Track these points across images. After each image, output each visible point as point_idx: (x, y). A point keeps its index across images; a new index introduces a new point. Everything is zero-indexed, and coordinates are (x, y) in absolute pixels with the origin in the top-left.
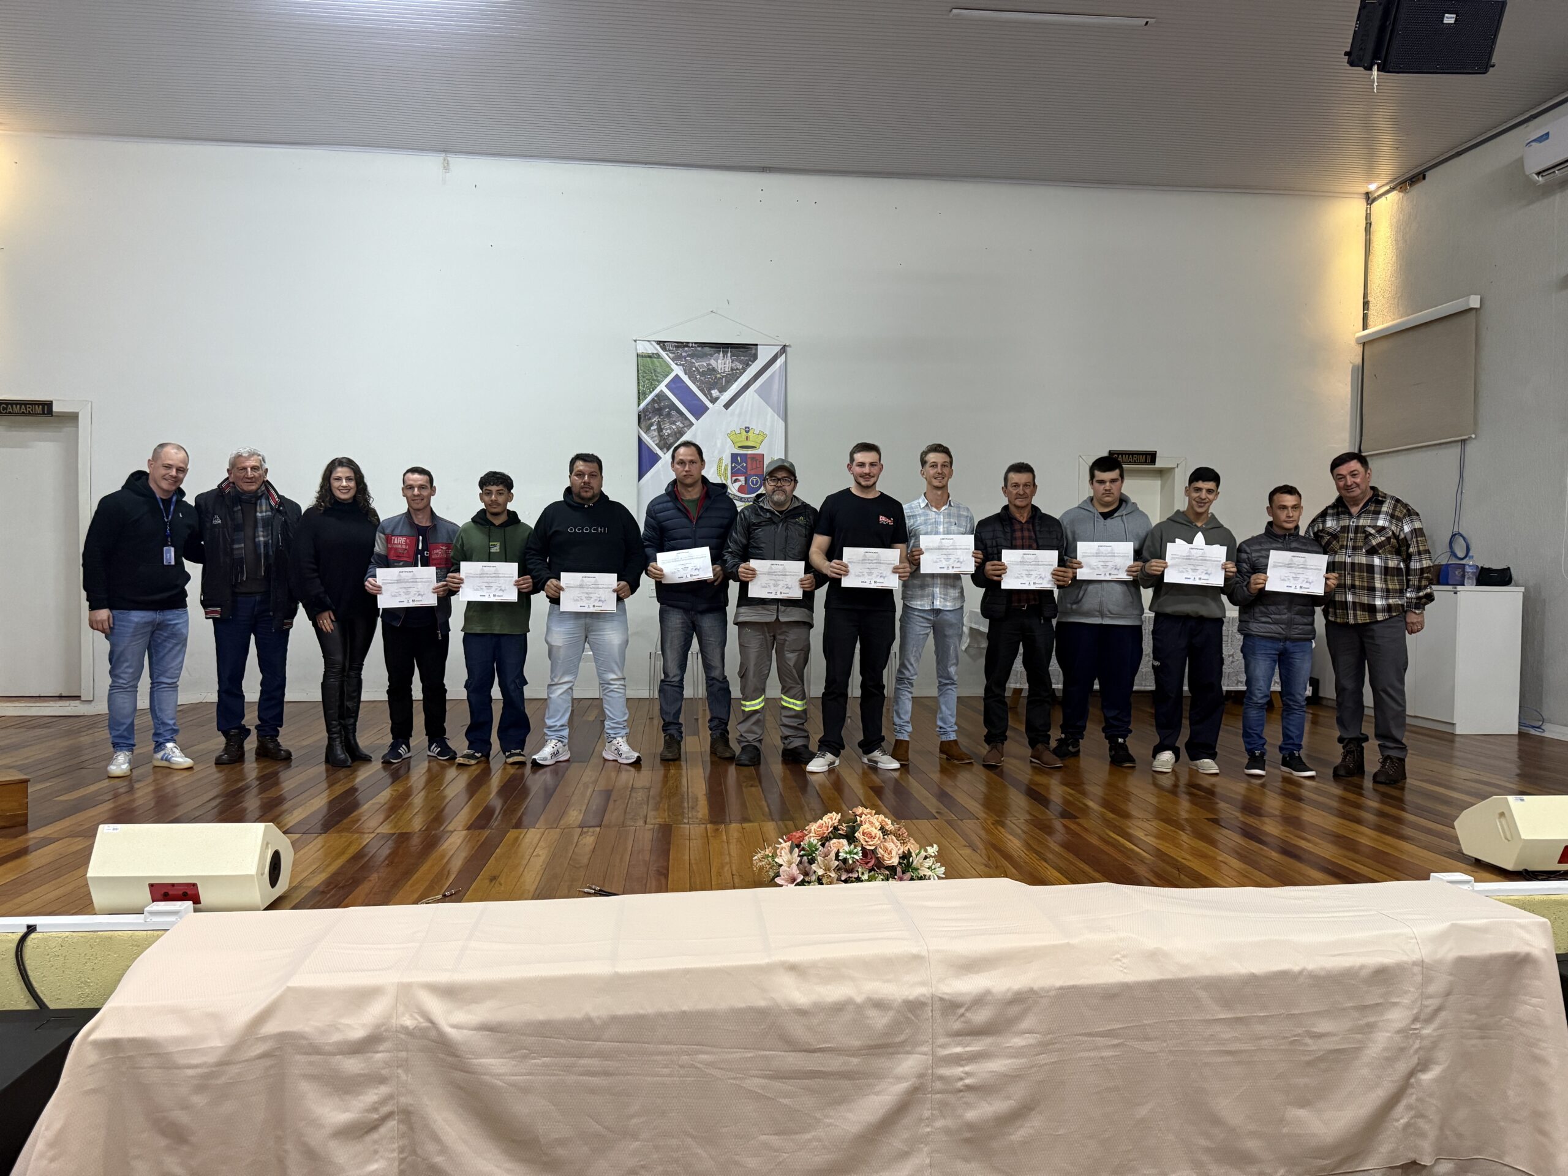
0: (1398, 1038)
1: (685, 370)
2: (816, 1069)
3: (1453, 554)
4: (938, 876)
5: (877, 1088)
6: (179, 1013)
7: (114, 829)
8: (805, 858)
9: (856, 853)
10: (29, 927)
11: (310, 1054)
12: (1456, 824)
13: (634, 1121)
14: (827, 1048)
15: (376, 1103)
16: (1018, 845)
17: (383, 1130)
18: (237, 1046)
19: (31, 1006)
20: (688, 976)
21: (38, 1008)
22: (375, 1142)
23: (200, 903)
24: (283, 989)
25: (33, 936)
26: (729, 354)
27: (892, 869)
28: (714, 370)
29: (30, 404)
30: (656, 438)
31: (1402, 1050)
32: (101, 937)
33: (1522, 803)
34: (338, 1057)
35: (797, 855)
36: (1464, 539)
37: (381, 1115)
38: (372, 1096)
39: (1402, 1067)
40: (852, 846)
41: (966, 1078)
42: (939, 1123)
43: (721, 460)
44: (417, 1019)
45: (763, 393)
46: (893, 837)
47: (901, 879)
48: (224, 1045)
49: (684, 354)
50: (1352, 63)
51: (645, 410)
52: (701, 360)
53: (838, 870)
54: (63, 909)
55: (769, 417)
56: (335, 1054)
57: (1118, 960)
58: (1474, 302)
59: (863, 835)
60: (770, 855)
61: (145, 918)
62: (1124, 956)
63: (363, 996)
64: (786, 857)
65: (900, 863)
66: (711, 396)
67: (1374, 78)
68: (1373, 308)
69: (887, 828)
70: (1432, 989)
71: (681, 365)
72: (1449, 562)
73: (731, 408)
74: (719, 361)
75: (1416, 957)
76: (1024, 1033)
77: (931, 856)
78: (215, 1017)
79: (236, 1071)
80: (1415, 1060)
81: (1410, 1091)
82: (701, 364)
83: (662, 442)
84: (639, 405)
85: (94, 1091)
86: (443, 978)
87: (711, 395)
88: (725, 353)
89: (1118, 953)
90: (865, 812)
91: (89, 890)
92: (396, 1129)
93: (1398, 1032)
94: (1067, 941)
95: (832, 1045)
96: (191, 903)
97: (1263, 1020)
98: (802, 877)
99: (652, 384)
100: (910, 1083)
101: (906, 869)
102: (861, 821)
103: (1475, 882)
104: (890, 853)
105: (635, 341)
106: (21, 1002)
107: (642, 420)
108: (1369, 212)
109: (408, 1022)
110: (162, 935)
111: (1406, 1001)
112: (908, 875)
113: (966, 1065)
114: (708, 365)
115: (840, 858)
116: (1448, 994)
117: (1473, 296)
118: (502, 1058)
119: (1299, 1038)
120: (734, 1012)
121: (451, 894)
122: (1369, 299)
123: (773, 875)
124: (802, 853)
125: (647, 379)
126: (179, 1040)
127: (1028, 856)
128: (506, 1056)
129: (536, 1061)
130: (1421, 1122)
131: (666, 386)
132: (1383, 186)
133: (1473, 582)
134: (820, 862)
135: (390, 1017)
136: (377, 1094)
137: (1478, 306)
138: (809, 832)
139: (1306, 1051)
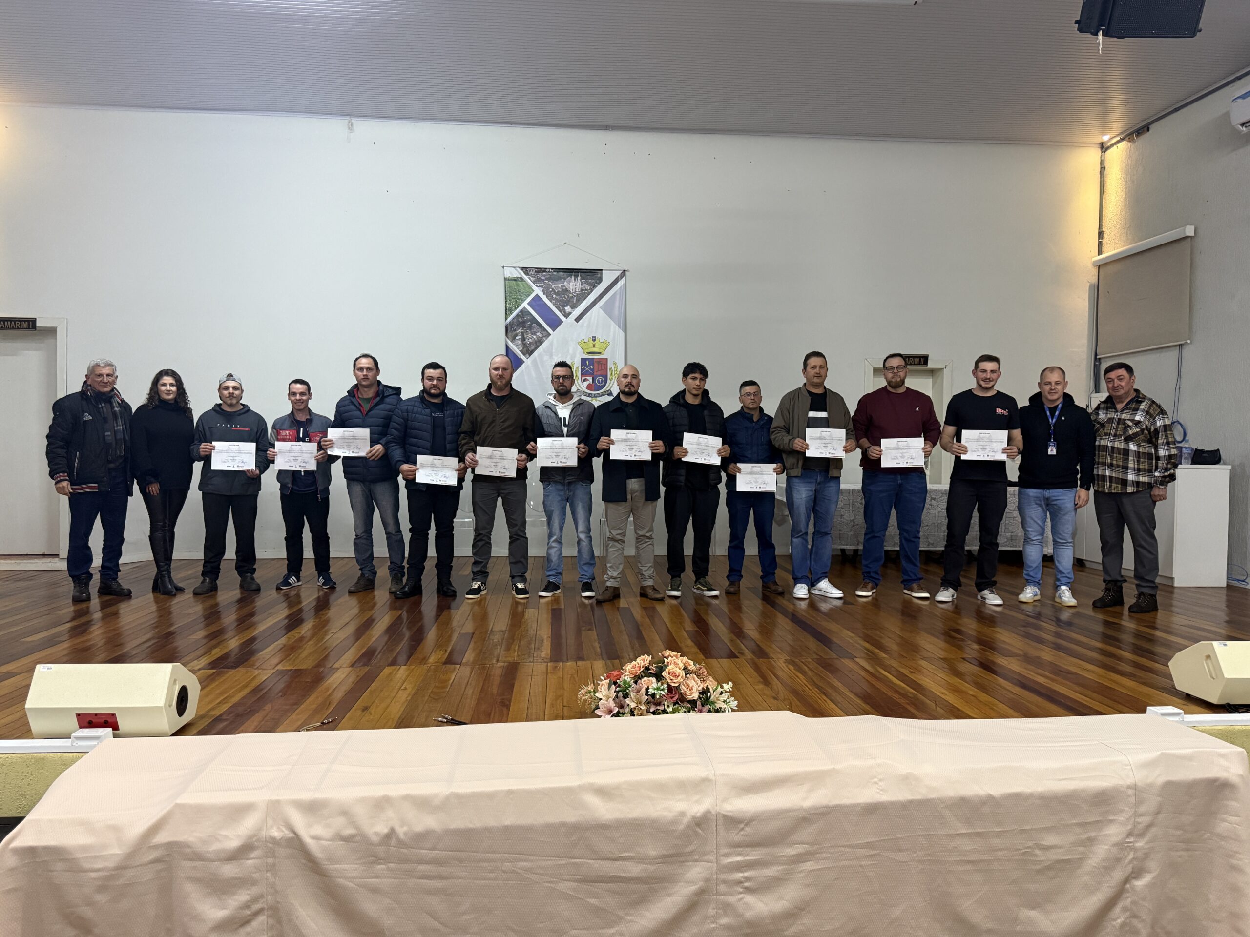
0: (1115, 850)
1: (543, 291)
2: (618, 874)
4: (731, 708)
5: (670, 891)
6: (86, 825)
7: (45, 669)
8: (621, 693)
9: (663, 690)
11: (193, 860)
12: (1170, 664)
13: (465, 917)
14: (627, 856)
15: (249, 901)
16: (803, 680)
17: (255, 924)
18: (131, 855)
20: (511, 796)
22: (248, 934)
23: (118, 730)
24: (172, 805)
26: (579, 278)
27: (693, 703)
28: (567, 290)
29: (18, 321)
30: (520, 346)
31: (1118, 860)
32: (35, 758)
33: (1225, 647)
34: (216, 863)
35: (613, 691)
36: (1182, 425)
37: (253, 911)
38: (243, 896)
39: (1118, 875)
40: (659, 684)
41: (745, 882)
42: (723, 921)
44: (283, 831)
45: (607, 309)
46: (695, 676)
47: (700, 711)
48: (122, 852)
49: (542, 278)
50: (1080, 30)
51: (511, 323)
52: (557, 282)
53: (648, 703)
54: (11, 733)
55: (612, 327)
56: (214, 861)
57: (876, 783)
58: (1190, 231)
59: (669, 674)
60: (592, 690)
61: (72, 742)
62: (881, 780)
63: (238, 811)
64: (605, 693)
65: (700, 698)
66: (565, 312)
67: (1099, 42)
68: (1106, 237)
69: (690, 668)
70: (1142, 809)
71: (540, 286)
73: (581, 321)
74: (571, 284)
75: (1130, 781)
76: (795, 844)
77: (726, 692)
78: (115, 828)
79: (132, 874)
80: (1129, 869)
81: (1125, 895)
82: (557, 286)
83: (525, 349)
84: (506, 319)
86: (307, 796)
87: (565, 311)
88: (576, 277)
89: (875, 777)
90: (672, 655)
91: (28, 719)
92: (265, 923)
93: (1116, 845)
94: (832, 767)
95: (632, 855)
96: (110, 729)
97: (999, 835)
98: (617, 709)
99: (516, 302)
100: (698, 886)
101: (704, 703)
102: (668, 663)
103: (1185, 714)
104: (691, 689)
105: (503, 267)
107: (509, 331)
108: (1103, 158)
109: (276, 833)
110: (82, 756)
111: (1121, 818)
112: (707, 708)
113: (746, 871)
114: (563, 286)
115: (649, 693)
116: (1158, 813)
117: (1188, 227)
118: (354, 864)
119: (1030, 850)
120: (549, 826)
121: (329, 722)
122: (1103, 229)
123: (594, 707)
124: (618, 689)
125: (513, 298)
126: (84, 848)
127: (811, 690)
128: (358, 862)
129: (382, 866)
130: (1135, 922)
131: (528, 304)
132: (1115, 137)
133: (1188, 461)
134: (632, 697)
135: (260, 829)
136: (250, 894)
137: (1193, 235)
138: (626, 671)
139: (1036, 861)
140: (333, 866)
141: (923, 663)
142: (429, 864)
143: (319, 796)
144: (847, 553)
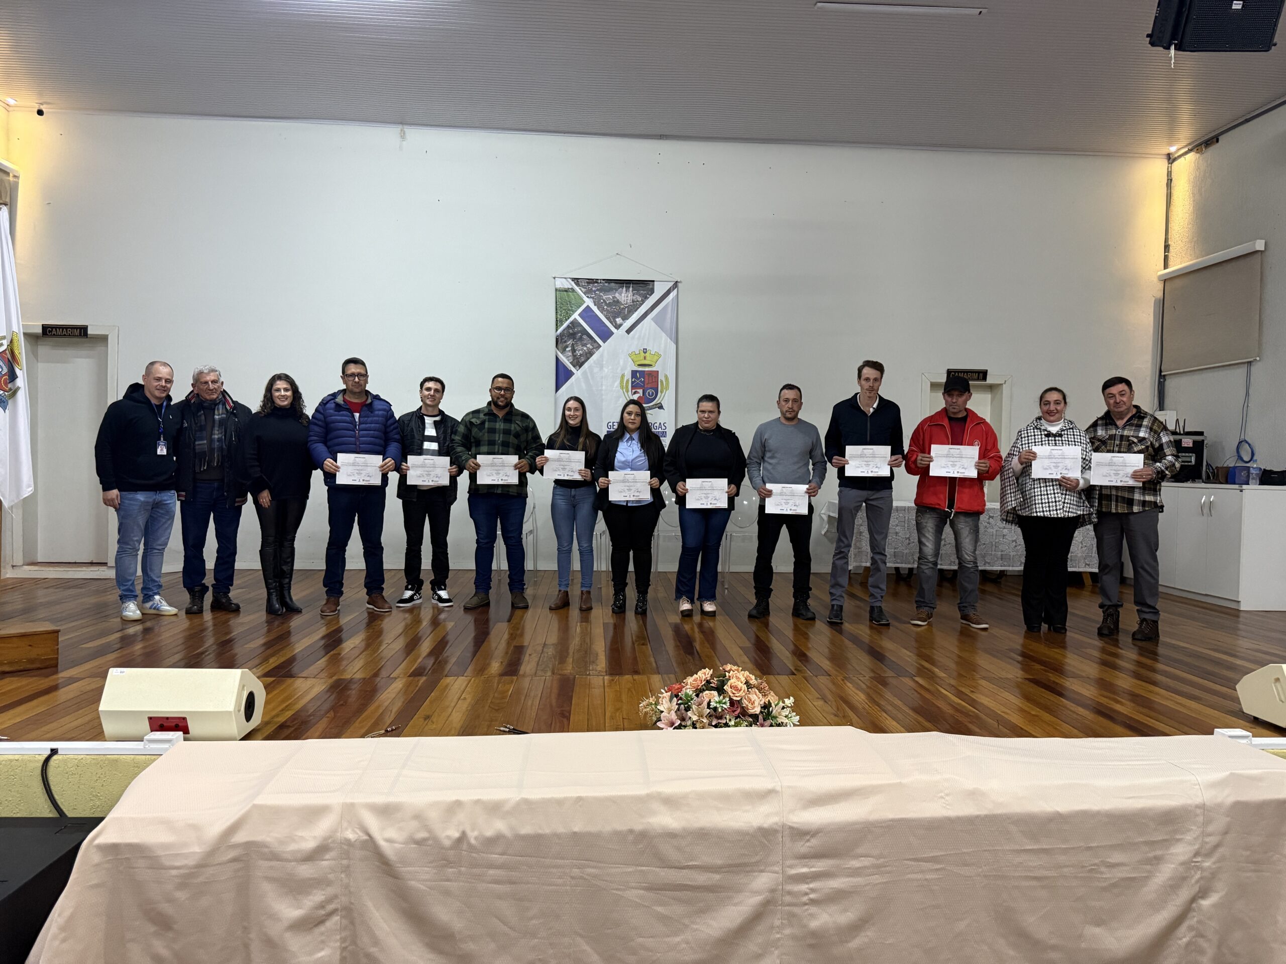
0: (1181, 869)
1: (594, 302)
2: (685, 883)
3: (1240, 458)
4: (793, 724)
5: (736, 901)
6: (167, 824)
7: (121, 672)
8: (682, 706)
9: (725, 703)
10: (52, 750)
11: (270, 860)
12: (1237, 687)
13: (534, 922)
14: (693, 865)
15: (323, 901)
16: (863, 698)
17: (329, 924)
18: (213, 851)
19: (53, 814)
20: (580, 803)
21: (58, 816)
22: (322, 934)
23: (189, 733)
24: (250, 806)
25: (55, 757)
26: (631, 289)
27: (755, 717)
28: (618, 301)
29: (70, 328)
30: (571, 358)
31: (1184, 879)
32: (109, 760)
34: (293, 863)
35: (675, 703)
36: (1249, 445)
37: (327, 911)
38: (318, 897)
39: (1184, 895)
40: (722, 697)
41: (810, 894)
42: (787, 931)
43: (623, 376)
44: (357, 834)
45: (658, 321)
46: (756, 690)
47: (762, 726)
48: (201, 850)
49: (594, 289)
50: (1153, 44)
51: (562, 334)
52: (608, 293)
53: (709, 717)
54: (81, 736)
55: (663, 339)
56: (290, 861)
57: (942, 797)
58: (1260, 245)
59: (731, 688)
60: (654, 703)
61: (145, 745)
62: (947, 795)
63: (314, 813)
64: (666, 705)
65: (761, 712)
66: (616, 324)
67: (1171, 57)
68: (1173, 251)
69: (751, 682)
70: (1210, 829)
71: (591, 297)
72: (1236, 465)
73: (632, 333)
74: (623, 295)
75: (1198, 800)
76: (861, 857)
77: (788, 707)
78: (195, 827)
79: (211, 872)
80: (1196, 888)
81: (1192, 914)
82: (608, 297)
83: (575, 361)
84: (557, 330)
85: (97, 886)
86: (380, 799)
87: (615, 322)
88: (628, 288)
89: (941, 792)
90: (733, 669)
91: (100, 721)
92: (339, 923)
93: (1182, 864)
94: (899, 781)
95: (698, 864)
96: (181, 733)
97: (1065, 851)
98: (679, 722)
99: (567, 313)
100: (764, 896)
101: (766, 717)
102: (730, 677)
103: (1253, 737)
104: (753, 703)
105: (554, 278)
106: (45, 811)
107: (559, 342)
108: (1170, 170)
109: (351, 835)
110: (157, 759)
111: (1188, 837)
112: (768, 722)
113: (811, 882)
114: (614, 297)
115: (711, 707)
116: (1226, 833)
117: (1258, 241)
118: (426, 867)
119: (1096, 867)
120: (617, 833)
121: (392, 730)
122: (1169, 243)
123: (656, 719)
124: (680, 702)
125: (564, 310)
126: (166, 846)
127: (871, 707)
128: (429, 865)
129: (453, 870)
130: (1201, 941)
131: (579, 315)
132: (1183, 148)
133: (1256, 481)
134: (694, 709)
135: (335, 831)
136: (324, 895)
137: (1263, 249)
138: (687, 685)
139: (1102, 878)
140: (406, 869)
141: (983, 682)
142: (499, 869)
143: (392, 799)
144: (902, 572)
